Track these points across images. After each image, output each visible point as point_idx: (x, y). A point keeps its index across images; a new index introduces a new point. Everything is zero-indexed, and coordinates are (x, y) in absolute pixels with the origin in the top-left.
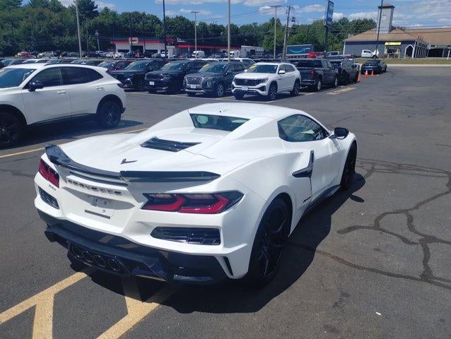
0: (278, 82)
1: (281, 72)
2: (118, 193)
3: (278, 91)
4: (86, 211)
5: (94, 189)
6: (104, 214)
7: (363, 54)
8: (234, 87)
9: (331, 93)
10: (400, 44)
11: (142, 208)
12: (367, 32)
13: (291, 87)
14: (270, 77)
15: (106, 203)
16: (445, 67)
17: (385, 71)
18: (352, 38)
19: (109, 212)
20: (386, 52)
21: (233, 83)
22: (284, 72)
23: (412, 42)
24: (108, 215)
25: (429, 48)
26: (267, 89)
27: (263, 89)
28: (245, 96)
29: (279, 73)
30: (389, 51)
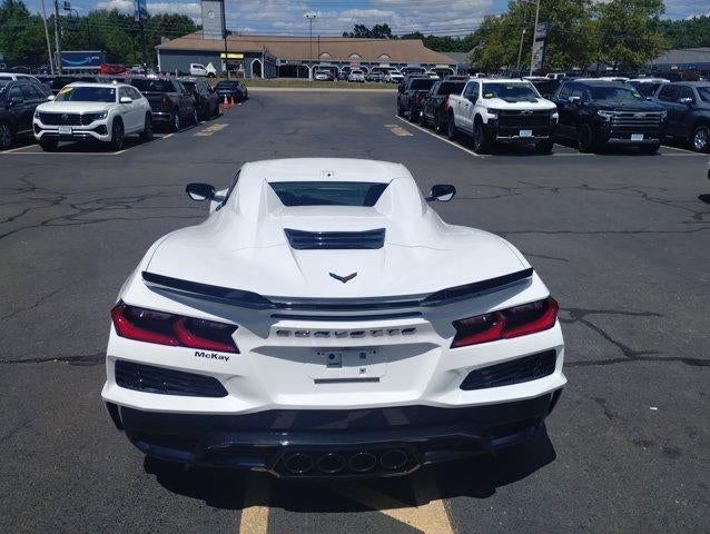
0: (124, 118)
1: (123, 99)
2: (409, 330)
3: (126, 132)
4: (317, 381)
5: (358, 334)
6: (363, 376)
7: (193, 70)
8: (38, 129)
9: (199, 134)
10: (241, 56)
11: (452, 347)
12: (189, 36)
13: (141, 125)
14: (110, 109)
15: (364, 355)
16: (321, 93)
17: (246, 98)
18: (167, 43)
19: (372, 370)
20: (224, 68)
21: (36, 121)
22: (128, 99)
23: (259, 55)
24: (374, 376)
25: (279, 64)
26: (110, 130)
27: (101, 129)
28: (60, 144)
29: (121, 102)
30: (229, 67)
